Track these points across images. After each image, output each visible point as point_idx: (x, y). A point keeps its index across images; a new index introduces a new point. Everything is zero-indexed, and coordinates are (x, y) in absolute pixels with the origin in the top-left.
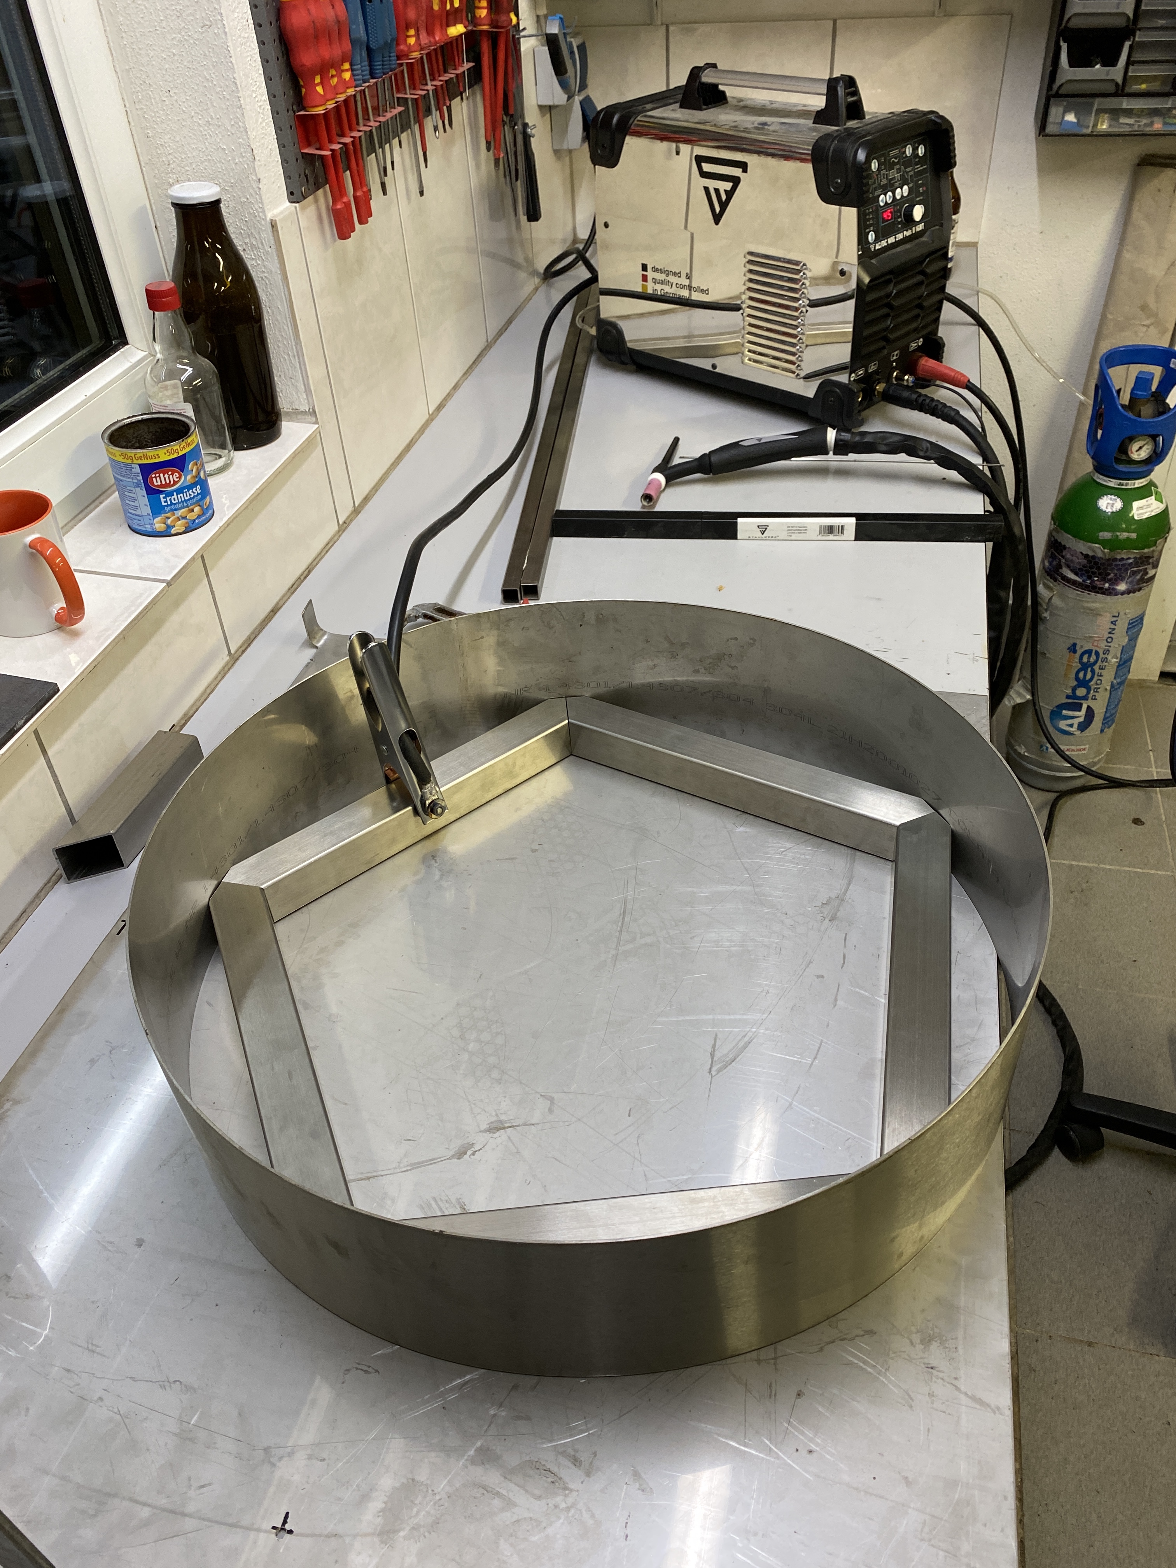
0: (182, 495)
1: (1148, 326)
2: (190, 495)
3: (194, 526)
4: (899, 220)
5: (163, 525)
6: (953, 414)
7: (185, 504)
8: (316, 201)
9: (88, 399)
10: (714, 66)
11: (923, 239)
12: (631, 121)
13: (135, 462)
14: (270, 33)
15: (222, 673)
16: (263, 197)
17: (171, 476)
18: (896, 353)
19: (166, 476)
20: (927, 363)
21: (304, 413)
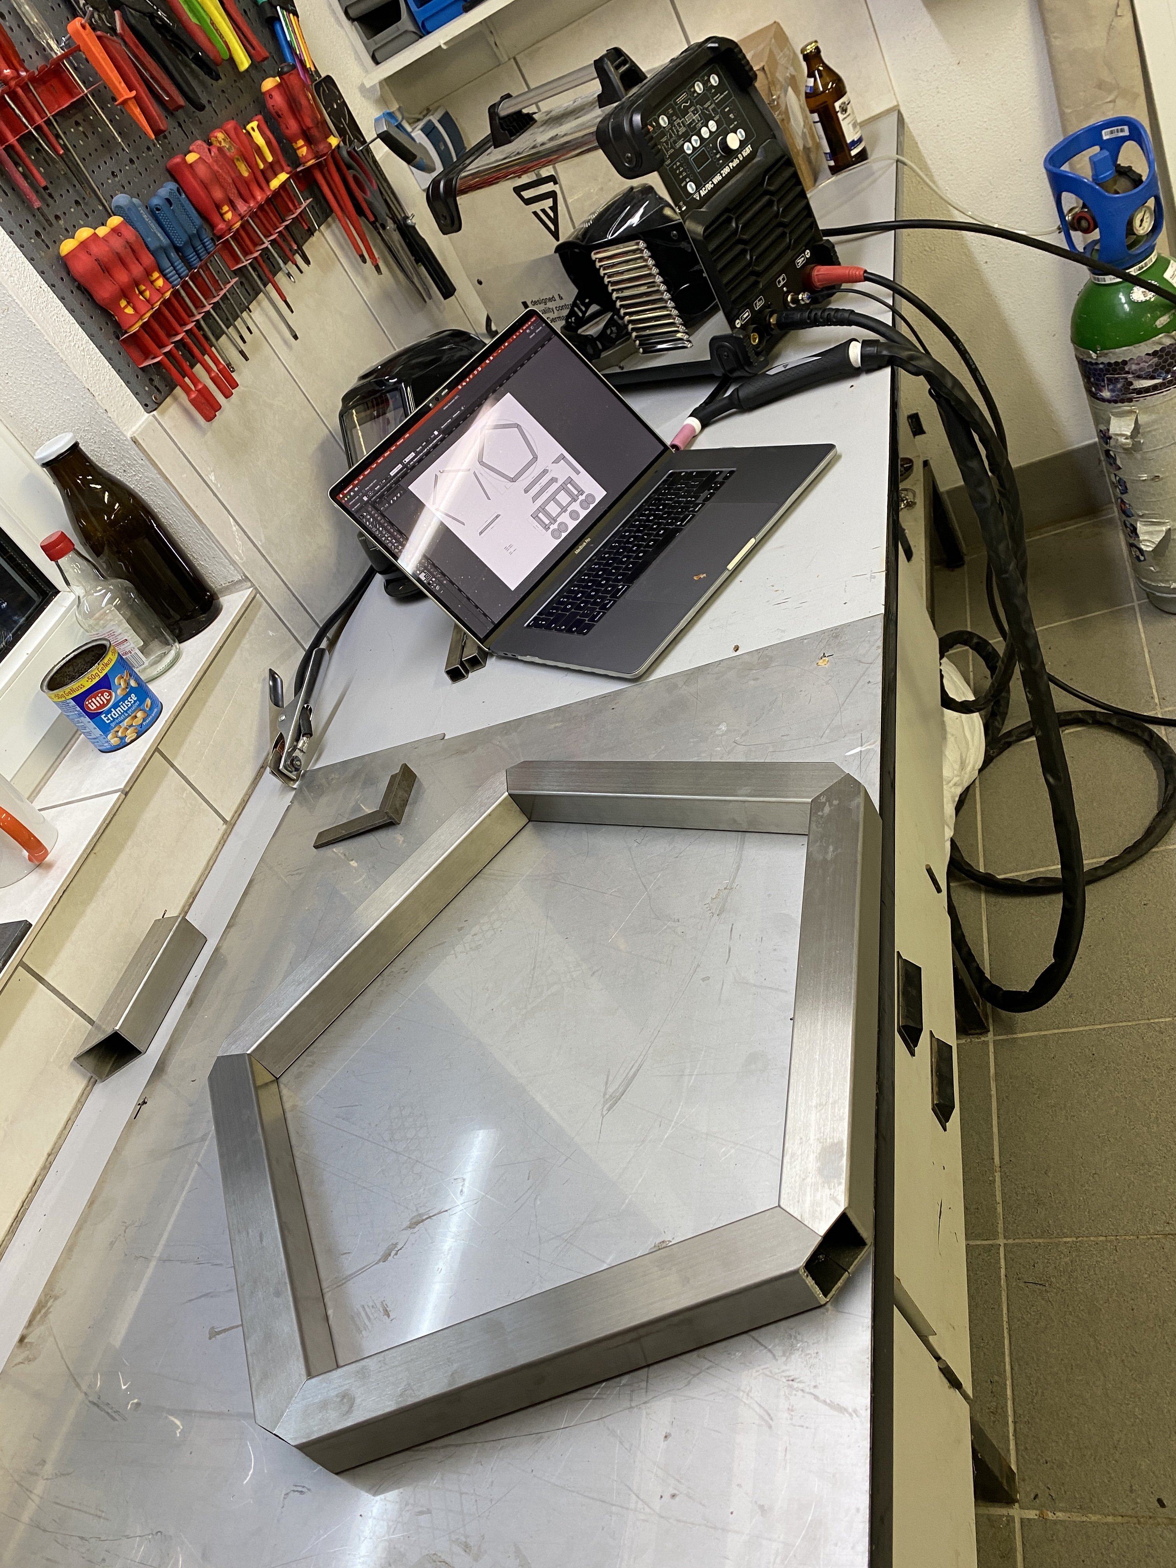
0: (119, 708)
1: (1113, 101)
2: (127, 705)
3: (144, 728)
4: (718, 156)
5: (116, 739)
6: (846, 315)
7: (127, 715)
8: (176, 399)
9: (31, 656)
10: (508, 96)
11: (757, 159)
12: (454, 182)
13: (68, 698)
14: (66, 287)
15: (222, 842)
16: (117, 423)
17: (102, 697)
18: (781, 278)
19: (98, 698)
20: (821, 272)
21: (239, 581)
